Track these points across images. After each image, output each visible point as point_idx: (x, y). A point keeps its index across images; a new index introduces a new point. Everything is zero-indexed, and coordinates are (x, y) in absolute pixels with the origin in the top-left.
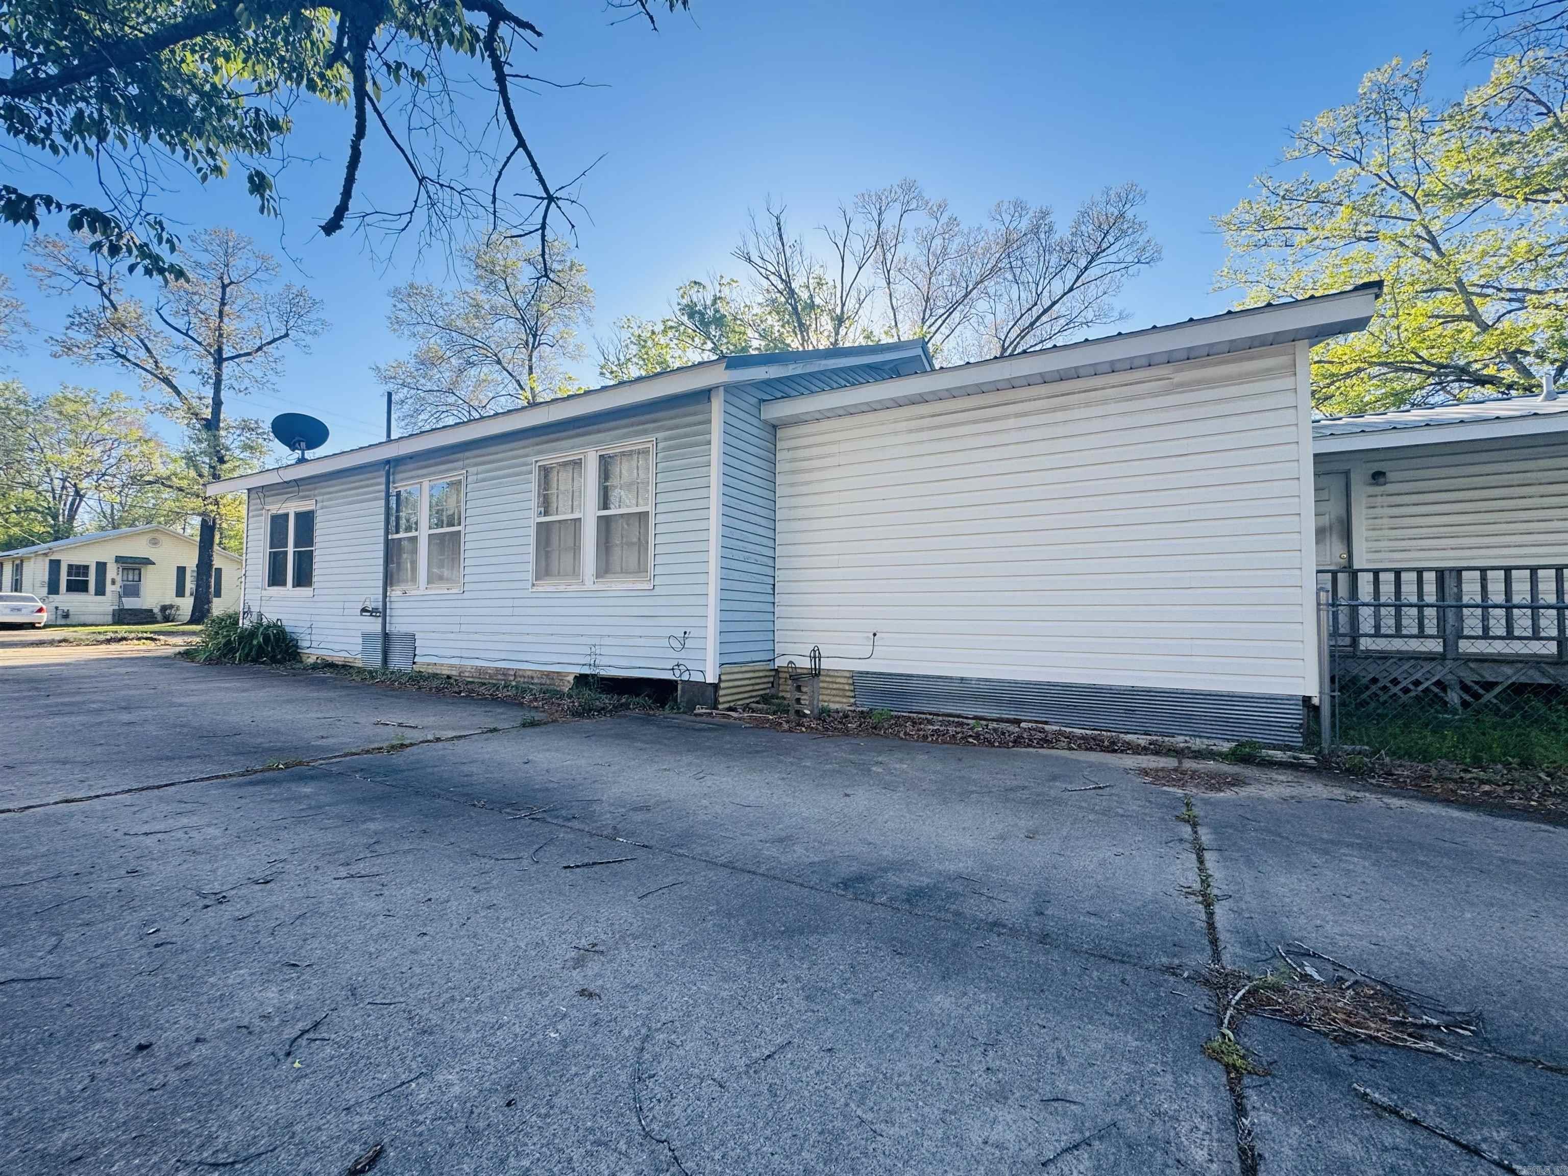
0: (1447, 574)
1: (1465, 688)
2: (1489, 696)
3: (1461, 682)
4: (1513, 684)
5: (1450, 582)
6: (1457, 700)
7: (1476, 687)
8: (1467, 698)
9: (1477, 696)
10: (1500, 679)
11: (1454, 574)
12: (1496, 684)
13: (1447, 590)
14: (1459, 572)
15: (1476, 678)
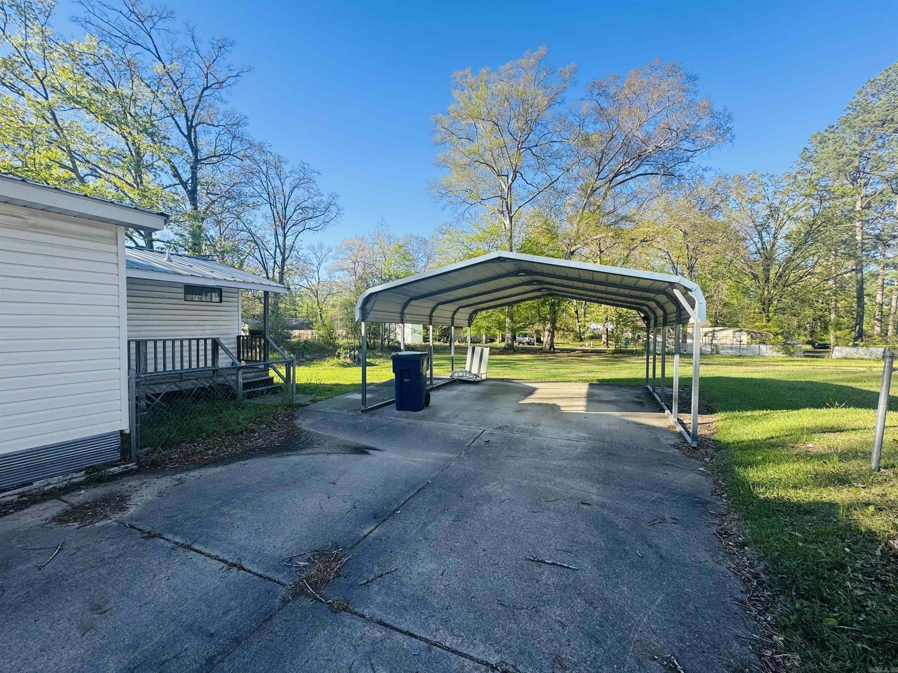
0: (141, 343)
1: (148, 398)
2: (158, 400)
3: (147, 396)
4: (167, 393)
5: (142, 348)
6: (144, 404)
7: (152, 397)
8: (149, 403)
9: (153, 401)
10: (162, 391)
11: (144, 343)
12: (161, 394)
13: (141, 351)
14: (146, 342)
15: (153, 393)
